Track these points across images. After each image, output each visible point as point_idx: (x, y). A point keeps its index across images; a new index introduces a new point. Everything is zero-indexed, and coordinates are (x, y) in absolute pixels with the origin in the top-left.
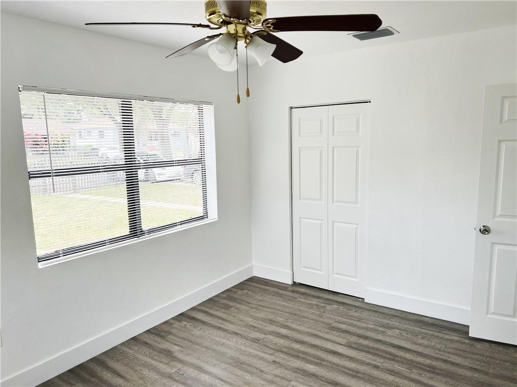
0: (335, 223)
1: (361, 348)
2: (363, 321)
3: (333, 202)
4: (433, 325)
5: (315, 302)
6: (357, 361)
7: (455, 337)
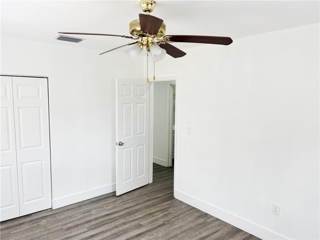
0: (23, 164)
1: (97, 226)
2: (73, 217)
3: (21, 149)
4: (99, 200)
5: (26, 227)
6: (107, 231)
7: (112, 200)
